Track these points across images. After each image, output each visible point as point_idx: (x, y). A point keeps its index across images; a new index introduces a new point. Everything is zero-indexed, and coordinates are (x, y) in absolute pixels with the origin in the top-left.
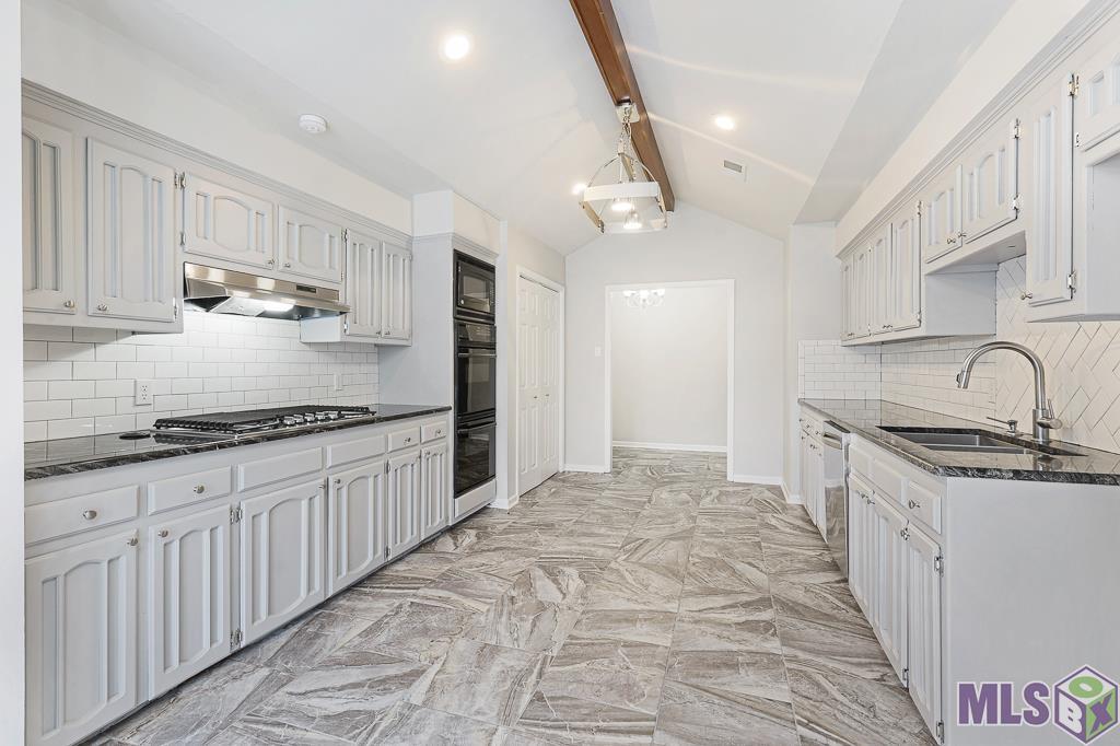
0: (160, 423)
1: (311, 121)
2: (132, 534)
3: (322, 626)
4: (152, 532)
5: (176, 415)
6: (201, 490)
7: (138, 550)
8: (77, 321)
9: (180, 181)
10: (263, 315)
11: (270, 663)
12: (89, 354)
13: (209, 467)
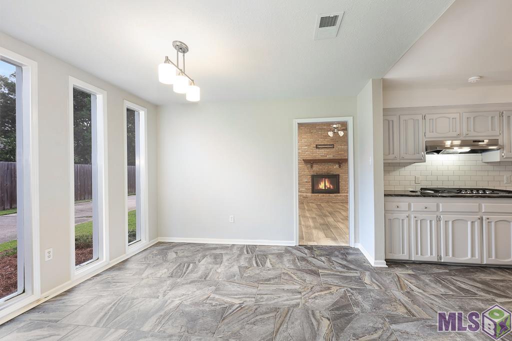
0: (422, 189)
1: (473, 79)
2: (407, 215)
3: (477, 271)
4: (413, 216)
5: (428, 187)
6: (426, 208)
7: (409, 220)
8: (398, 161)
9: (424, 118)
10: (460, 153)
11: (450, 270)
12: (403, 169)
13: (431, 202)
